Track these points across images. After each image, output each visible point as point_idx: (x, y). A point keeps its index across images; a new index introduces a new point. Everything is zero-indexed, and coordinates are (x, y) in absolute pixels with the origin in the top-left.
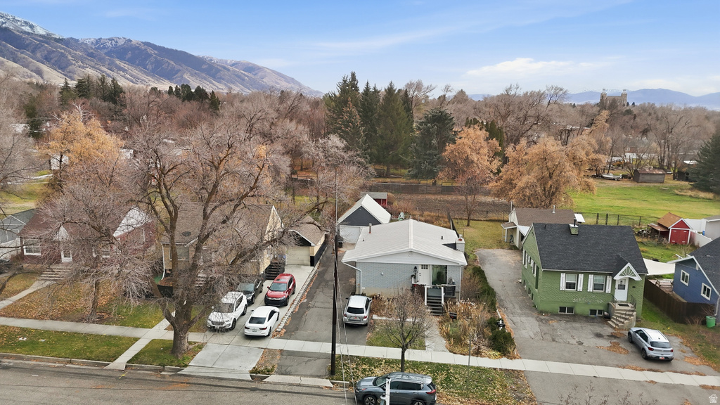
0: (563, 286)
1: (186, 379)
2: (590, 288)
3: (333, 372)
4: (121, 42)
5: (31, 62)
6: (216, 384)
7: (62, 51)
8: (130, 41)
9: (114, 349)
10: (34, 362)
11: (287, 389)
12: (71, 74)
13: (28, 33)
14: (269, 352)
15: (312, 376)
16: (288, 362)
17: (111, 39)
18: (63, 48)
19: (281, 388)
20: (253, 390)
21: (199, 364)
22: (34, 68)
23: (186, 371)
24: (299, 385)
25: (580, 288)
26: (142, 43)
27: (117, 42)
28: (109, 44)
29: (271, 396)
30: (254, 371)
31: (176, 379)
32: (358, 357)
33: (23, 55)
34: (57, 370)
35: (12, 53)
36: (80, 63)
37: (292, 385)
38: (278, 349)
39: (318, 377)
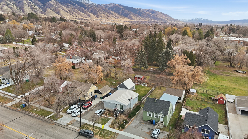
0: (148, 115)
1: (55, 123)
2: (154, 117)
3: (81, 127)
4: (113, 5)
5: (87, 13)
6: (59, 125)
7: (96, 9)
8: (115, 4)
9: (48, 114)
10: (34, 115)
12: (98, 16)
13: (87, 4)
14: (74, 120)
15: (76, 127)
16: (75, 123)
17: (110, 4)
18: (96, 8)
20: (64, 128)
22: (88, 15)
23: (56, 121)
25: (152, 116)
26: (119, 5)
27: (111, 5)
28: (109, 6)
30: (67, 124)
31: (53, 123)
33: (85, 11)
34: (37, 117)
35: (83, 10)
36: (100, 12)
37: (71, 128)
38: (76, 120)
39: (78, 127)
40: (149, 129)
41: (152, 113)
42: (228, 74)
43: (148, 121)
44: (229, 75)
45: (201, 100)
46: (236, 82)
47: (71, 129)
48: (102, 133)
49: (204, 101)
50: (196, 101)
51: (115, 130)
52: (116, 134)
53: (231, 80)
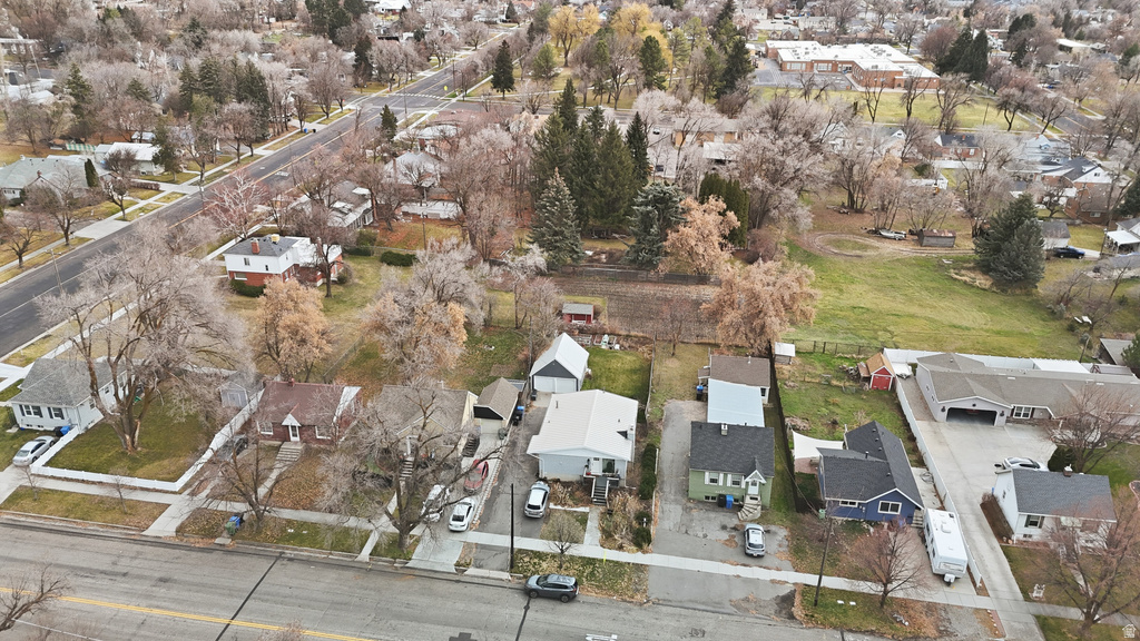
0: (707, 481)
1: (411, 572)
2: (729, 483)
3: (513, 566)
6: (432, 575)
9: (358, 542)
10: (307, 554)
11: (480, 581)
14: (468, 546)
15: (497, 570)
16: (481, 556)
19: (476, 580)
20: (458, 581)
21: (420, 557)
23: (410, 564)
24: (488, 578)
25: (721, 483)
29: (470, 587)
30: (458, 564)
31: (405, 571)
32: (532, 551)
34: (325, 562)
37: (483, 577)
38: (475, 542)
39: (502, 570)
40: (724, 528)
41: (722, 475)
42: (853, 248)
43: (707, 498)
44: (858, 252)
45: (819, 383)
46: (890, 282)
47: (486, 582)
48: (592, 573)
49: (830, 385)
50: (806, 390)
51: (626, 553)
52: (639, 568)
53: (872, 276)
